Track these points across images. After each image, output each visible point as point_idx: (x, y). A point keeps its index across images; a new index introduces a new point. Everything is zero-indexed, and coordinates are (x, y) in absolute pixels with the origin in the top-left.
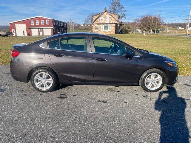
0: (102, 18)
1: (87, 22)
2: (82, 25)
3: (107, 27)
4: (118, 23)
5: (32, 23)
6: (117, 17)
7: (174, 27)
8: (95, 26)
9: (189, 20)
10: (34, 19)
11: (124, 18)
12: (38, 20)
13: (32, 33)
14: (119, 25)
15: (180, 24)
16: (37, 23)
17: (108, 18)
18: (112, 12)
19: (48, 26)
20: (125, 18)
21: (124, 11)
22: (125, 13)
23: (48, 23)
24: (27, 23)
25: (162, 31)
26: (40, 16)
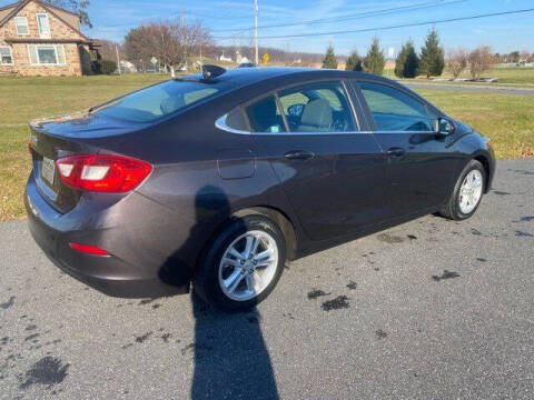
0: (20, 21)
3: (51, 53)
4: (82, 39)
6: (74, 21)
11: (88, 27)
14: (87, 48)
17: (45, 21)
20: (91, 26)
22: (85, 10)
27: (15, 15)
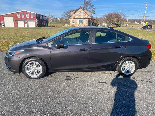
0: (77, 13)
1: (63, 16)
2: (59, 19)
3: (82, 21)
4: (90, 18)
5: (19, 16)
6: (89, 13)
7: (131, 22)
8: (71, 20)
9: (145, 17)
10: (20, 13)
11: (94, 14)
12: (23, 13)
13: (19, 24)
14: (91, 20)
15: (136, 20)
16: (23, 16)
17: (82, 13)
18: (85, 8)
19: (32, 19)
21: (94, 9)
23: (32, 16)
24: (14, 16)
25: (123, 25)
26: (25, 11)
27: (76, 12)
